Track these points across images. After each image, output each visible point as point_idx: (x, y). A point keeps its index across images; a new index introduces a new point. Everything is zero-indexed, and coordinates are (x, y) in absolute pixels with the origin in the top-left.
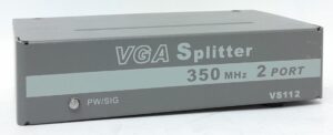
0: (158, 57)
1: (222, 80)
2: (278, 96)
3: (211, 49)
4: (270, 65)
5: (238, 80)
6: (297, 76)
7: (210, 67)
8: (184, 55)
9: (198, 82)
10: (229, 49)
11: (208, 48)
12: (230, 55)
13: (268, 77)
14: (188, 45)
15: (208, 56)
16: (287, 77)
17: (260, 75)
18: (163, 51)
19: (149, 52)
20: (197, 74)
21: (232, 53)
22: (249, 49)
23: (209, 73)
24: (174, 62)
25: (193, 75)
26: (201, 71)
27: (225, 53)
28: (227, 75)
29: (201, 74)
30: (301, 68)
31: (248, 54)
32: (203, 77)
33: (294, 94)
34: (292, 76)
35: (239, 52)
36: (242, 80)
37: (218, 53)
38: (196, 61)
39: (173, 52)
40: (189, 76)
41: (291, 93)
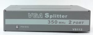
0: (39, 16)
1: (58, 24)
2: (76, 30)
3: (55, 15)
5: (63, 24)
6: (81, 24)
7: (54, 20)
8: (47, 16)
9: (51, 24)
10: (60, 15)
11: (54, 15)
12: (60, 17)
13: (72, 24)
14: (48, 14)
15: (54, 17)
16: (78, 24)
17: (70, 23)
18: (41, 15)
19: (37, 15)
20: (51, 22)
21: (61, 16)
22: (66, 16)
24: (44, 18)
25: (50, 22)
27: (59, 16)
28: (60, 23)
29: (52, 22)
30: (83, 22)
31: (66, 17)
32: (52, 23)
33: (80, 30)
34: (80, 24)
35: (63, 16)
36: (64, 24)
37: (57, 16)
38: (50, 18)
39: (44, 15)
40: (48, 22)
41: (79, 29)
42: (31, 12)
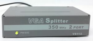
0: (40, 22)
1: (59, 29)
2: (76, 34)
3: (56, 20)
4: (73, 25)
5: (63, 29)
6: (81, 29)
7: (55, 25)
8: (48, 21)
9: (52, 29)
10: (61, 20)
11: (55, 20)
12: (61, 22)
13: (72, 29)
14: (49, 19)
15: (55, 22)
16: (78, 29)
17: (70, 28)
18: (42, 20)
19: (38, 20)
21: (62, 21)
22: (67, 21)
23: (55, 27)
24: (45, 23)
25: (50, 27)
26: (53, 26)
27: (60, 21)
28: (60, 28)
29: (53, 27)
30: (83, 27)
31: (67, 22)
32: (53, 28)
33: (80, 34)
34: (80, 29)
35: (64, 21)
36: (64, 29)
37: (58, 21)
38: (51, 23)
39: (45, 21)
41: (79, 33)
42: (31, 17)
